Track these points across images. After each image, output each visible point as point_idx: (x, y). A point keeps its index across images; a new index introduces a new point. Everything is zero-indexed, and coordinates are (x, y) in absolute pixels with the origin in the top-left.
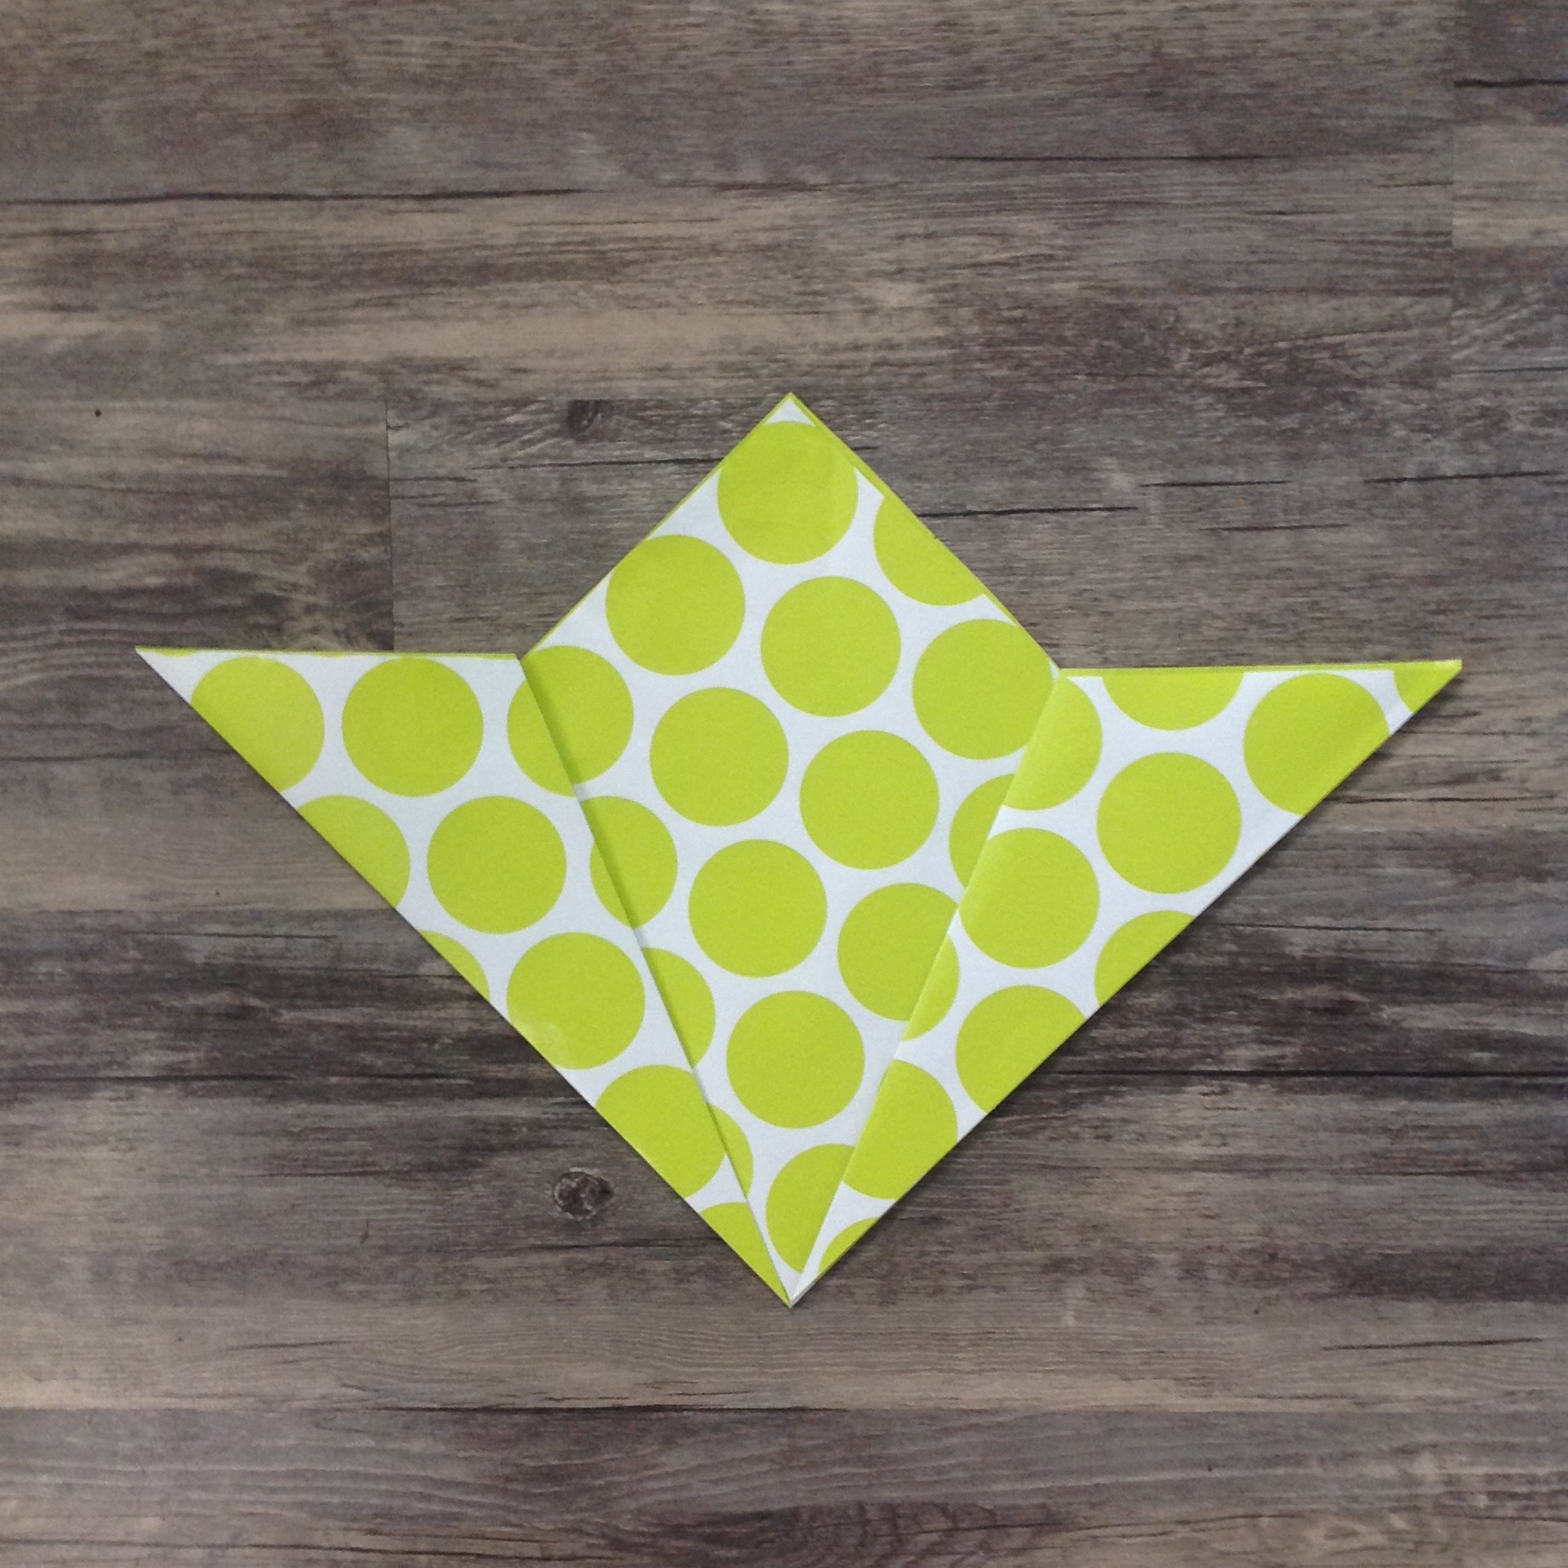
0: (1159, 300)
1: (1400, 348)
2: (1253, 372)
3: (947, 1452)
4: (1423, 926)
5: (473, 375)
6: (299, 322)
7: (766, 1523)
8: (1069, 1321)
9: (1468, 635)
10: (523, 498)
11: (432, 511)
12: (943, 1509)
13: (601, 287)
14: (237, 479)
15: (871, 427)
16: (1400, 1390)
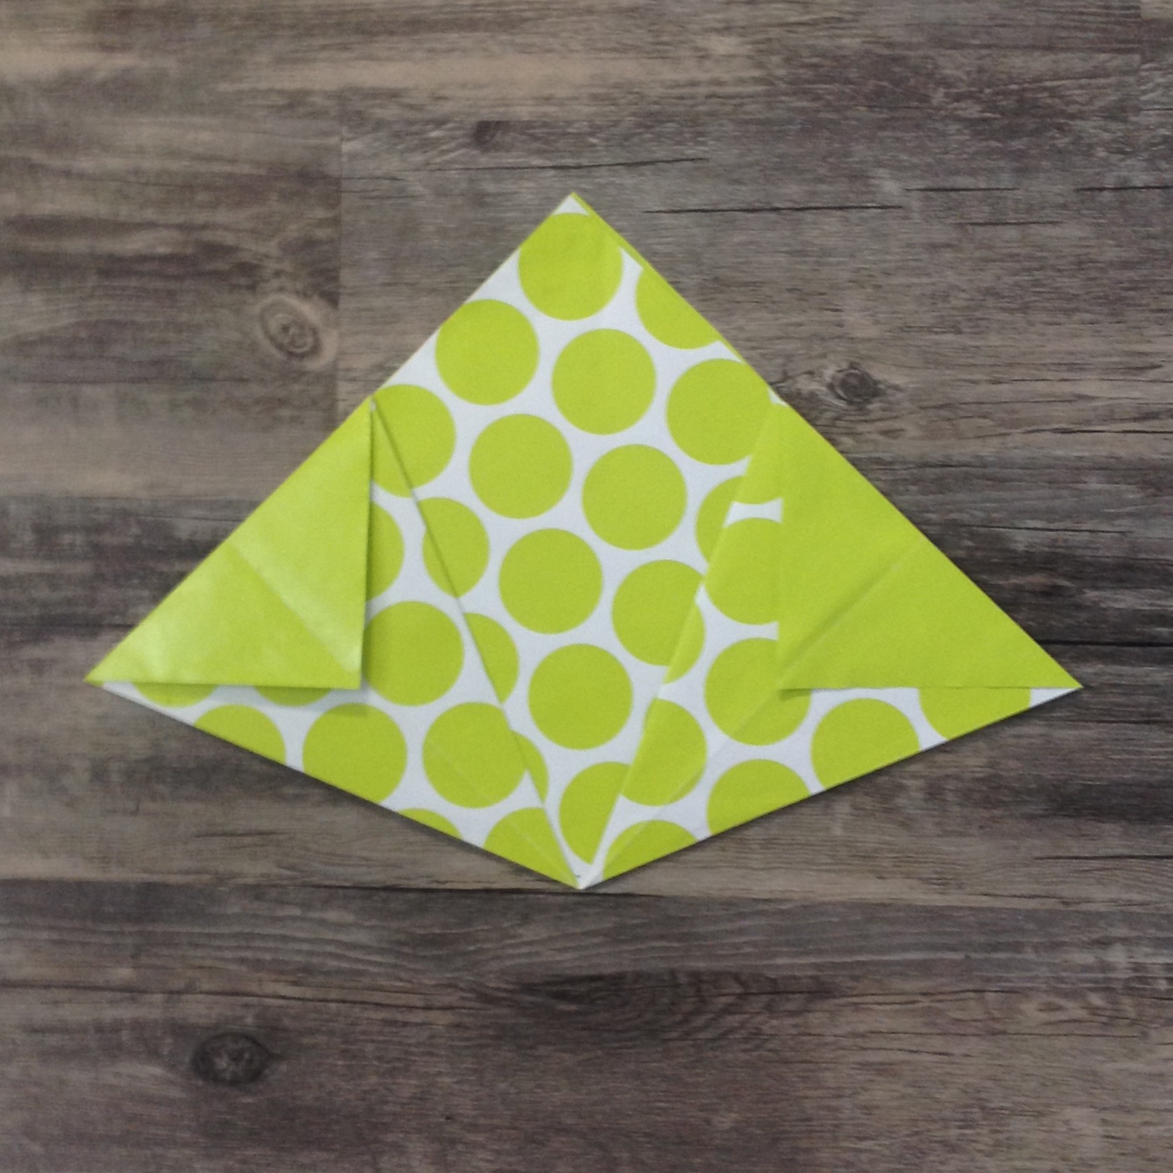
0: (921, 53)
1: (1102, 90)
2: (992, 107)
3: (741, 932)
4: (1118, 529)
5: (407, 101)
6: (280, 61)
7: (599, 984)
8: (838, 831)
9: (1154, 306)
10: (441, 193)
11: (373, 203)
12: (736, 977)
13: (504, 37)
14: (230, 175)
15: (703, 143)
16: (1097, 892)
